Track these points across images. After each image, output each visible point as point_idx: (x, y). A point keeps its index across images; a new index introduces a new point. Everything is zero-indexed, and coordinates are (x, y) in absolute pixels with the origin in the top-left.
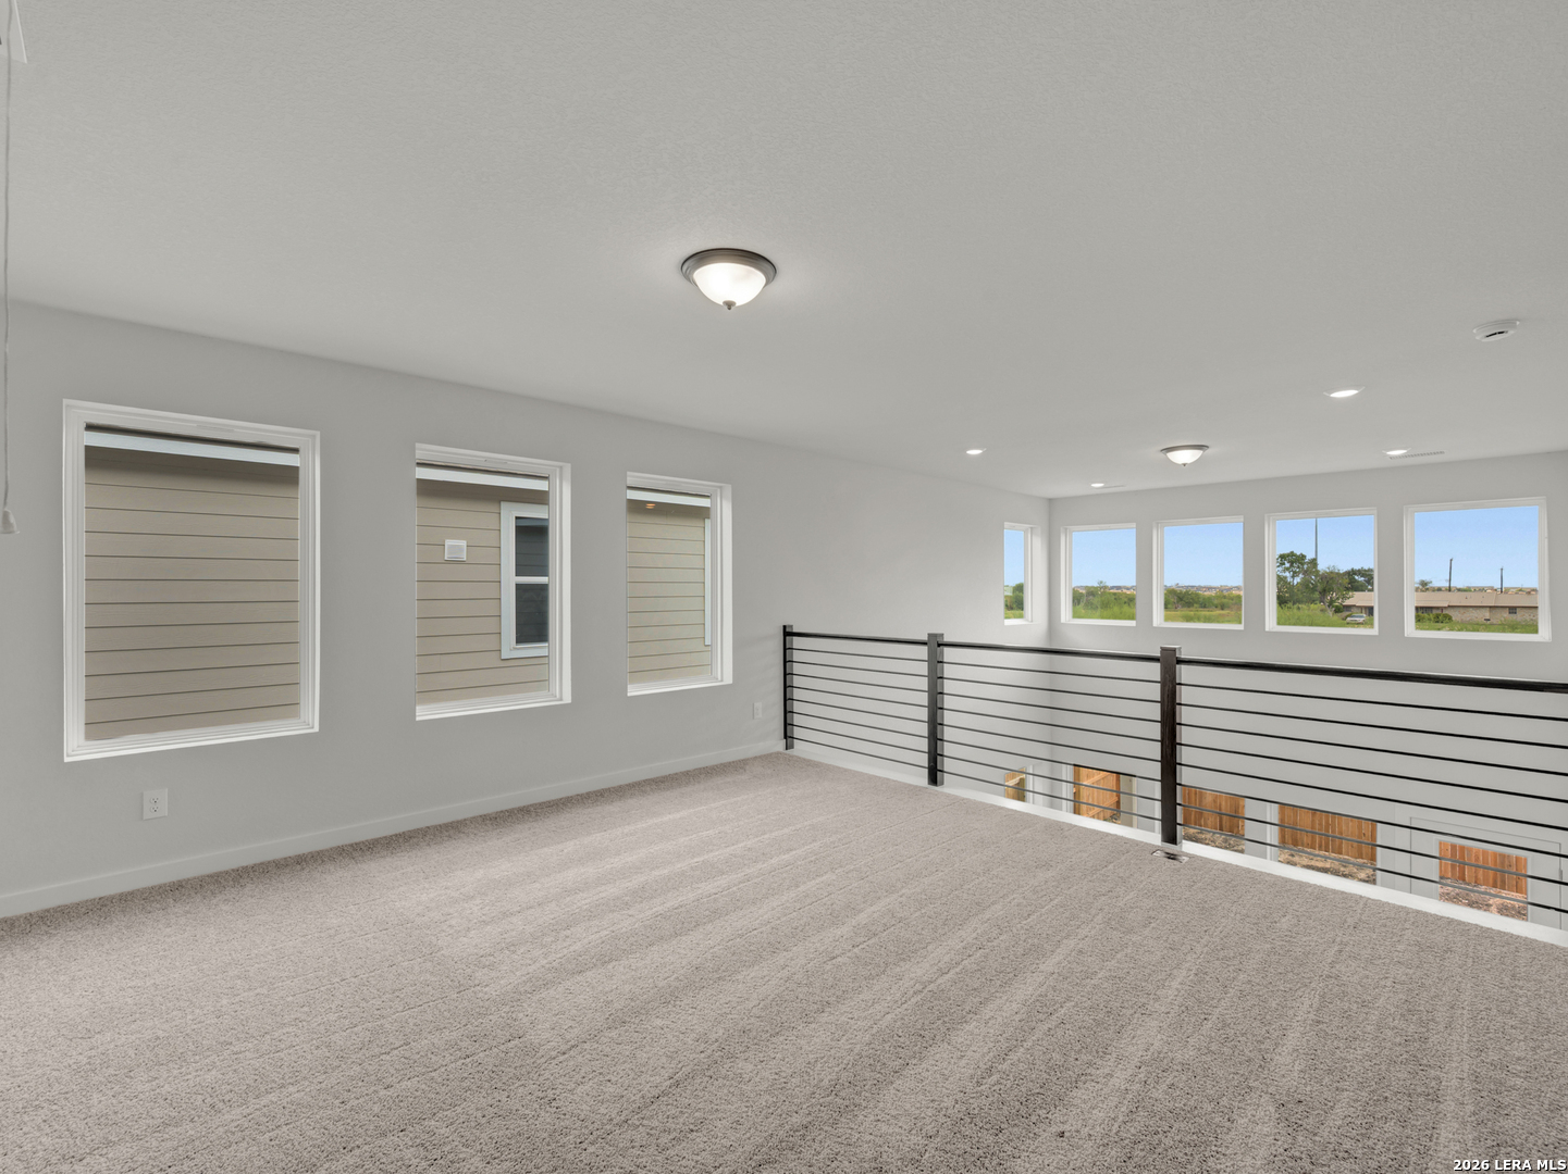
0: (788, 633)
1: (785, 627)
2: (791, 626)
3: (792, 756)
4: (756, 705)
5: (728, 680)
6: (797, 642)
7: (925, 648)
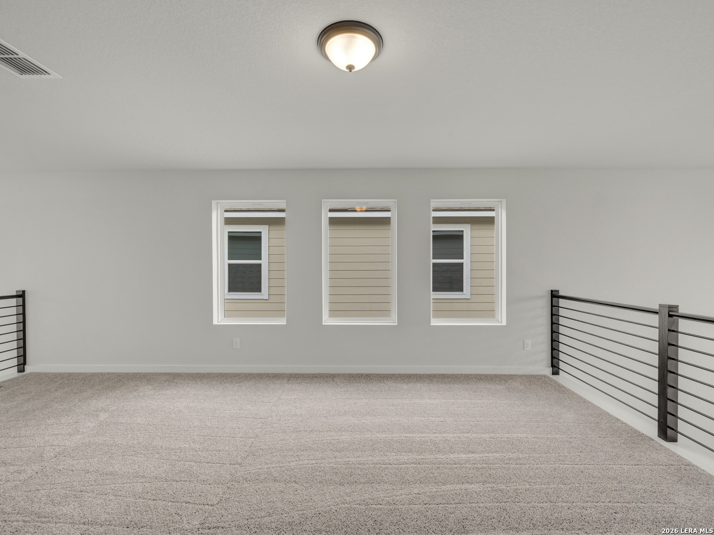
0: (555, 295)
1: (552, 291)
2: (558, 291)
3: (556, 382)
4: (526, 341)
5: (504, 323)
6: (562, 302)
7: (656, 317)
